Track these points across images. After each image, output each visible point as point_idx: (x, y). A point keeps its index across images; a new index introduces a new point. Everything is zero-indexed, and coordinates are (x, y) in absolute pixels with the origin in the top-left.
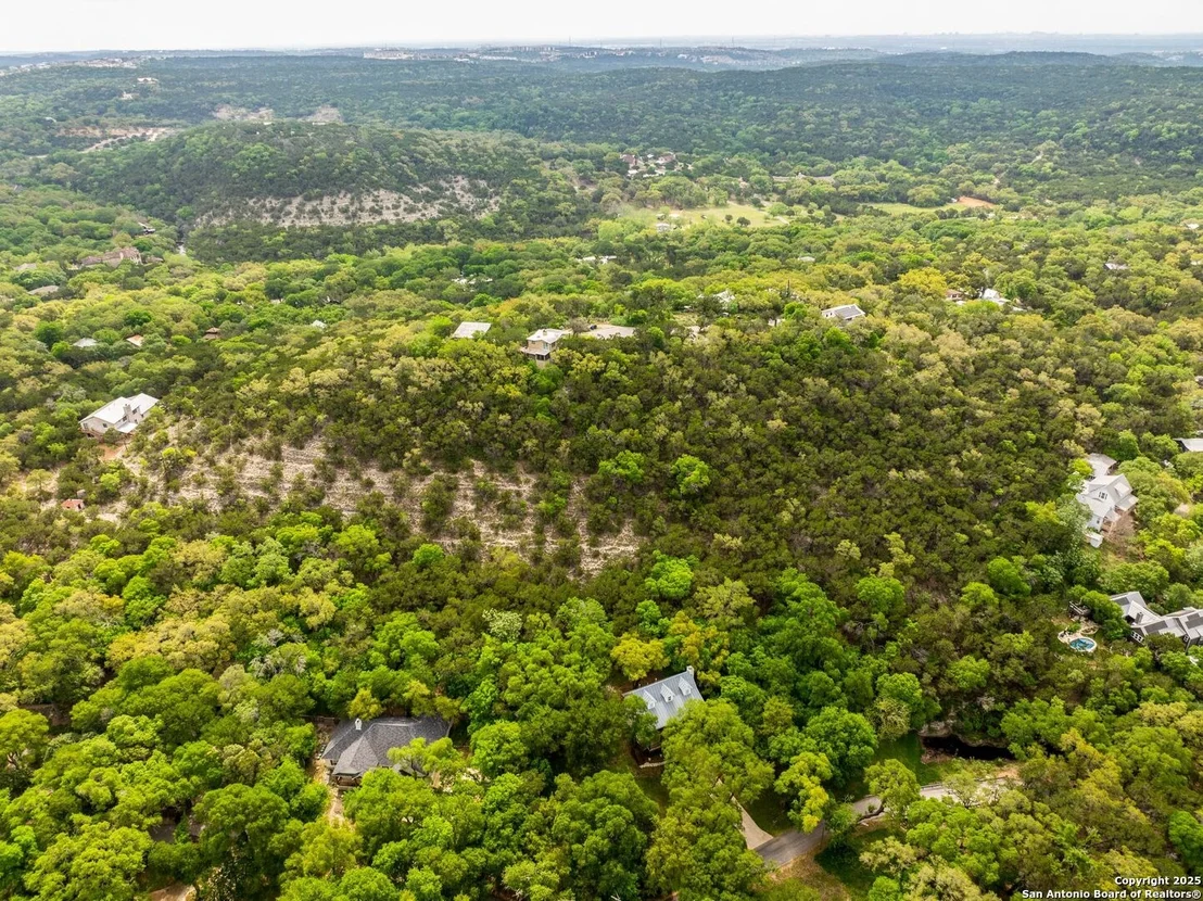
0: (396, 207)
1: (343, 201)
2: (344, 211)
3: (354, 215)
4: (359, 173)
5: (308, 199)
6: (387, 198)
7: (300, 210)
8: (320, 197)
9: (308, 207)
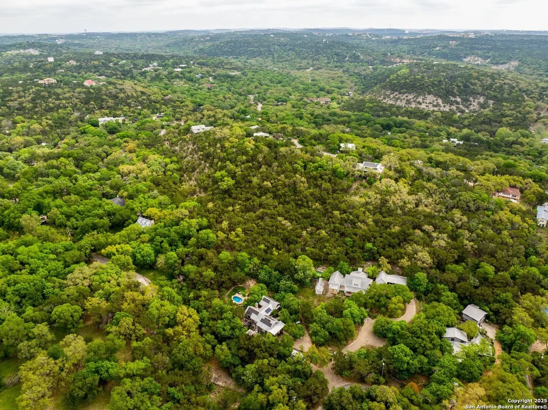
0: (430, 103)
1: (411, 97)
2: (407, 100)
3: (409, 103)
4: (427, 86)
5: (400, 93)
6: (430, 98)
7: (394, 97)
8: (404, 93)
9: (397, 97)
